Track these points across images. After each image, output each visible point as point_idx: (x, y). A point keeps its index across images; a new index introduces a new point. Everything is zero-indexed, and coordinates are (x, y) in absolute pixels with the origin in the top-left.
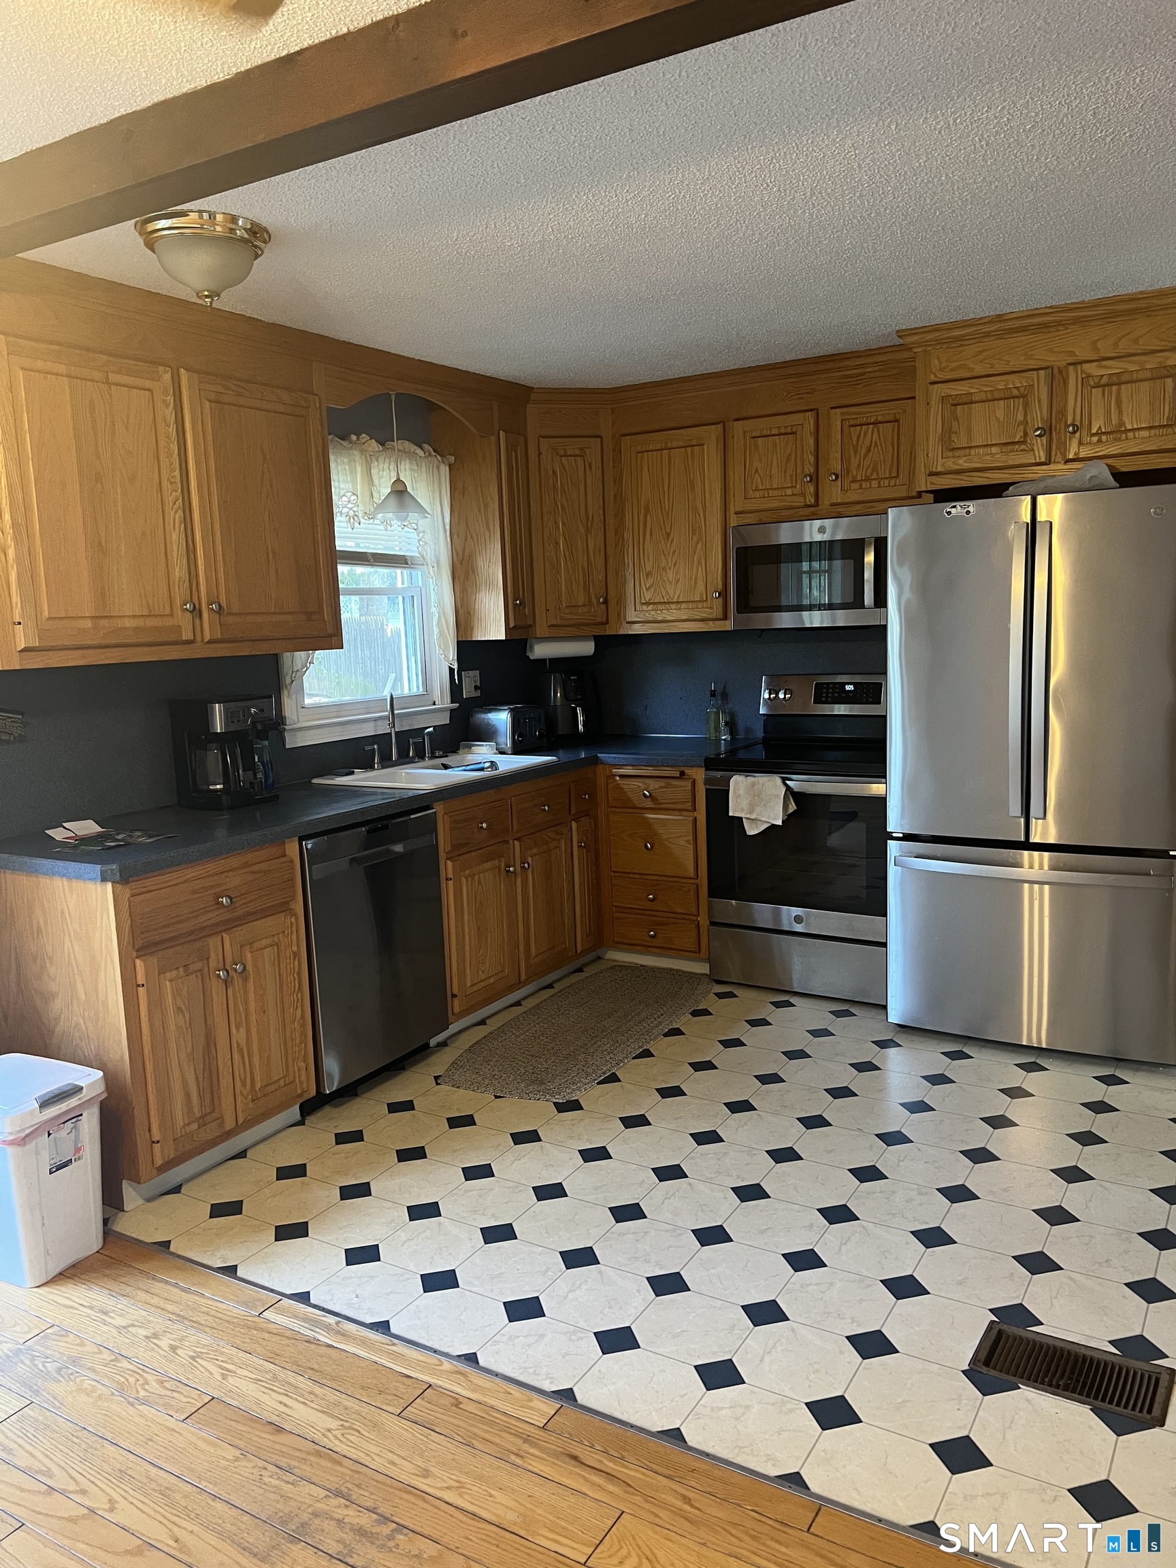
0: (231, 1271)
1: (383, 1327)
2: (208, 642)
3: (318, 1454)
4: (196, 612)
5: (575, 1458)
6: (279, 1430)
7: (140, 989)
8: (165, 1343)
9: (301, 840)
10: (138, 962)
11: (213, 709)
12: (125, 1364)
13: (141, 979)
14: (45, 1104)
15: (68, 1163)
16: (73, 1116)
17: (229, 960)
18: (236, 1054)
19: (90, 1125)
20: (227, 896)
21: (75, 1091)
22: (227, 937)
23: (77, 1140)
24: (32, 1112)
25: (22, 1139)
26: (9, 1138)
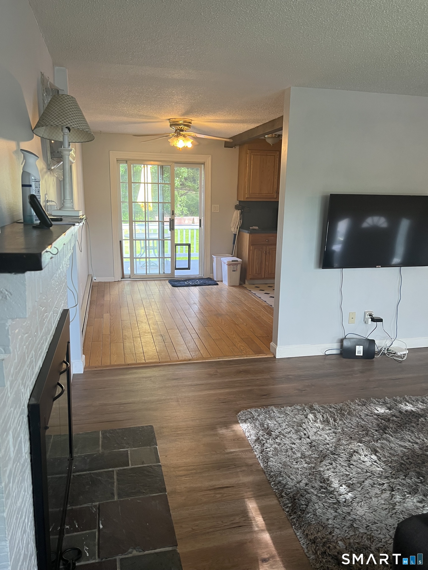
1: (260, 298)
4: (277, 193)
7: (251, 251)
10: (251, 247)
13: (251, 249)
14: (233, 261)
15: (235, 271)
16: (236, 265)
17: (267, 250)
18: (266, 266)
19: (239, 267)
20: (268, 240)
21: (237, 261)
22: (267, 247)
23: (237, 268)
24: (231, 261)
25: (229, 265)
26: (227, 264)
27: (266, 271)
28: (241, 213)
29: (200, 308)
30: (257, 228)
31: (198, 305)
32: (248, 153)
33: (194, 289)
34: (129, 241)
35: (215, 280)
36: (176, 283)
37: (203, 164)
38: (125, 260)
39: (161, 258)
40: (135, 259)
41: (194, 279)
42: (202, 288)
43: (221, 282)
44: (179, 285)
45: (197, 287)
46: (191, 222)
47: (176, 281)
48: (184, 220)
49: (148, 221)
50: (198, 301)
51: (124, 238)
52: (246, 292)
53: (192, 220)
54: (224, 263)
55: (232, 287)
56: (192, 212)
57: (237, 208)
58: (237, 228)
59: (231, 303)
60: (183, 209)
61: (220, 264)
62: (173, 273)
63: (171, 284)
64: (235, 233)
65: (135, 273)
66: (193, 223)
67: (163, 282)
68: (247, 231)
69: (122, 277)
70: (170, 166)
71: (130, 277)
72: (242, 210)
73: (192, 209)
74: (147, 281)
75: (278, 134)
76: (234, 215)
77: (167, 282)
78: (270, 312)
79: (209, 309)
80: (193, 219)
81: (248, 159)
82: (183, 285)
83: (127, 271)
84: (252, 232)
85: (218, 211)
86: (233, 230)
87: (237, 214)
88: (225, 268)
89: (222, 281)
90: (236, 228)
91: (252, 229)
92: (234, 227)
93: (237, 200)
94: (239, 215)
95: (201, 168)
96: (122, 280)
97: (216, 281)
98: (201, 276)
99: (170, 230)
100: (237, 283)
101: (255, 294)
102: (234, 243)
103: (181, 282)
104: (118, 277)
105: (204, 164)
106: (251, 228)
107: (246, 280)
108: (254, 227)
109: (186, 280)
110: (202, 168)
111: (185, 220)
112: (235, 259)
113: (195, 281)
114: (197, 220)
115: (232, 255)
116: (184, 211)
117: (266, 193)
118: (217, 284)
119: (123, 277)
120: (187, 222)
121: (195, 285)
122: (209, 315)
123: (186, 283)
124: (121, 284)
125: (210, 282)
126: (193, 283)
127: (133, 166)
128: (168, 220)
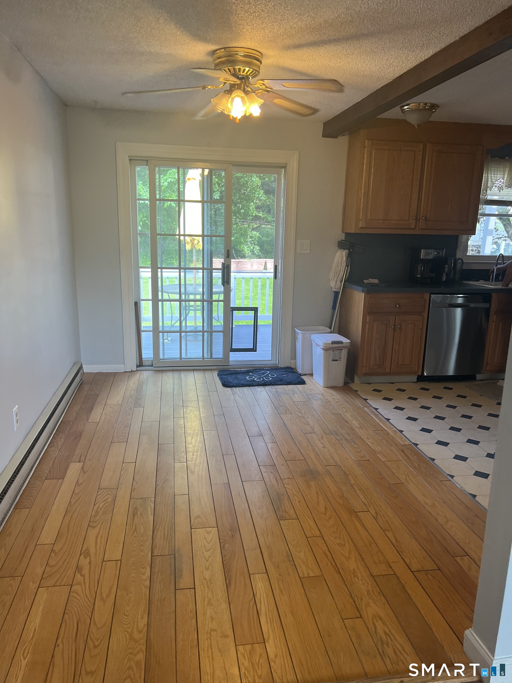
0: (366, 400)
1: (388, 420)
2: (420, 229)
3: (351, 428)
4: (417, 219)
5: (403, 451)
6: (347, 422)
7: (367, 324)
8: (339, 403)
9: (431, 294)
10: (368, 317)
11: (421, 251)
12: (329, 403)
13: (368, 321)
14: (333, 343)
15: (337, 360)
16: (340, 349)
17: (396, 324)
18: (393, 352)
19: (344, 354)
20: (399, 305)
21: (342, 343)
22: (397, 317)
23: (340, 356)
24: (329, 343)
25: (326, 349)
26: (322, 347)
27: (393, 361)
28: (349, 256)
29: (272, 448)
30: (376, 281)
31: (267, 438)
32: (366, 145)
33: (261, 391)
34: (151, 302)
35: (300, 371)
36: (230, 379)
37: (282, 167)
38: (143, 334)
39: (206, 332)
40: (161, 334)
41: (263, 370)
42: (277, 392)
43: (310, 377)
44: (236, 382)
45: (268, 388)
46: (262, 268)
47: (231, 374)
48: (251, 265)
49: (185, 269)
50: (266, 427)
51: (142, 297)
52: (358, 403)
53: (264, 264)
54: (317, 345)
55: (331, 391)
56: (266, 250)
57: (341, 245)
58: (341, 281)
59: (332, 436)
60: (254, 248)
61: (309, 346)
62: (226, 357)
63: (221, 379)
64: (339, 291)
65: (161, 357)
66: (265, 268)
67: (208, 375)
68: (361, 288)
69: (138, 364)
70: (225, 170)
71: (152, 364)
72: (351, 250)
73: (266, 246)
74: (182, 372)
75: (431, 104)
76: (336, 260)
77: (215, 374)
78: (419, 466)
79: (289, 452)
80: (266, 263)
81: (365, 157)
82: (243, 382)
83: (147, 354)
84: (369, 290)
85: (308, 251)
86: (332, 284)
87: (341, 256)
88: (319, 354)
89: (312, 375)
90: (338, 282)
91: (368, 283)
92: (335, 279)
93: (343, 232)
94: (344, 259)
95: (279, 175)
96: (138, 368)
97: (300, 375)
98: (275, 362)
99: (223, 284)
100: (340, 382)
101: (376, 409)
102: (334, 308)
103: (239, 376)
104: (131, 364)
105: (285, 167)
106: (366, 281)
107: (356, 376)
108: (372, 281)
109: (247, 372)
110: (281, 174)
111: (253, 265)
112: (337, 337)
113: (263, 374)
114: (270, 264)
115: (331, 328)
116: (256, 251)
117: (396, 220)
118: (303, 383)
119: (141, 364)
120: (255, 267)
121: (264, 384)
122: (291, 477)
123: (247, 378)
124: (136, 378)
125: (291, 376)
126: (260, 378)
127: (159, 170)
128: (220, 267)
